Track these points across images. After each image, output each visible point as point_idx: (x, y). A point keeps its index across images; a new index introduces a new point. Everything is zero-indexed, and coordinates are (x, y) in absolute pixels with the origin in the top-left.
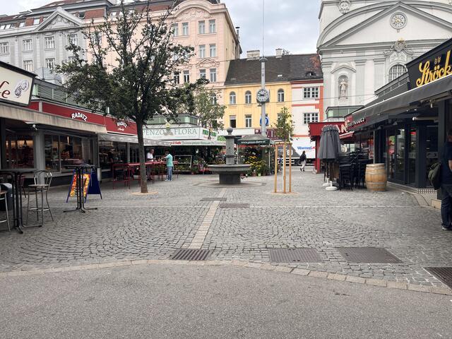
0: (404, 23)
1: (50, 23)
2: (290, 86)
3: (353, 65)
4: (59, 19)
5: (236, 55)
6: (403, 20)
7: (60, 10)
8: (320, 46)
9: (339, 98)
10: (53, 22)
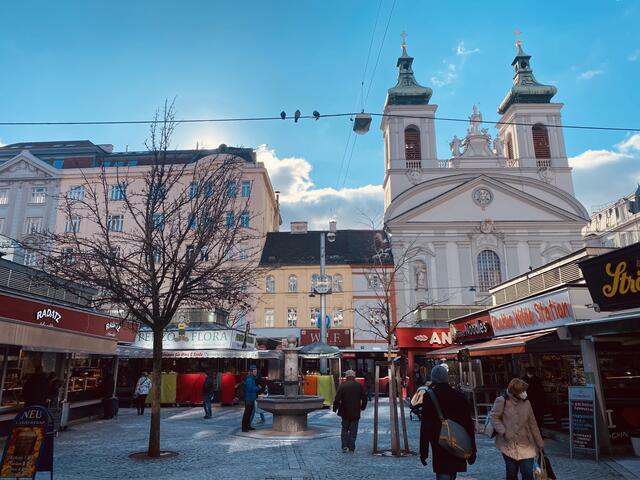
0: (490, 201)
1: (8, 169)
2: (350, 271)
3: (431, 247)
4: (23, 165)
5: (275, 226)
6: (488, 197)
7: (26, 153)
8: (388, 221)
9: (416, 290)
10: (13, 169)
